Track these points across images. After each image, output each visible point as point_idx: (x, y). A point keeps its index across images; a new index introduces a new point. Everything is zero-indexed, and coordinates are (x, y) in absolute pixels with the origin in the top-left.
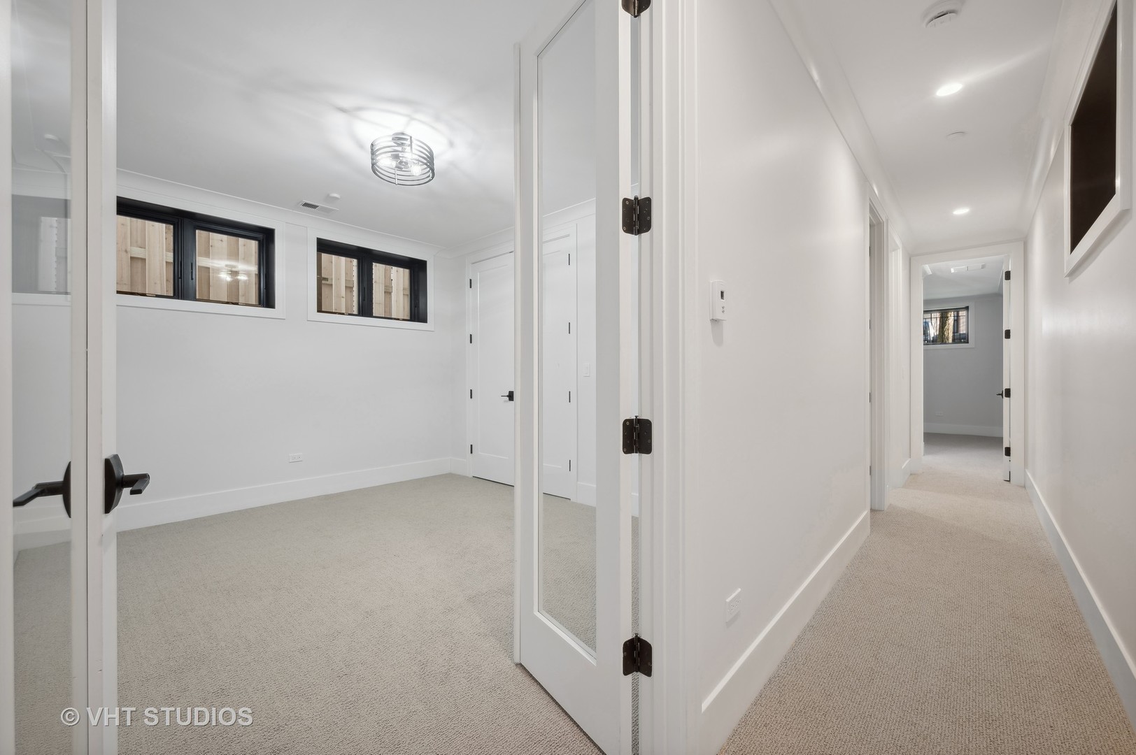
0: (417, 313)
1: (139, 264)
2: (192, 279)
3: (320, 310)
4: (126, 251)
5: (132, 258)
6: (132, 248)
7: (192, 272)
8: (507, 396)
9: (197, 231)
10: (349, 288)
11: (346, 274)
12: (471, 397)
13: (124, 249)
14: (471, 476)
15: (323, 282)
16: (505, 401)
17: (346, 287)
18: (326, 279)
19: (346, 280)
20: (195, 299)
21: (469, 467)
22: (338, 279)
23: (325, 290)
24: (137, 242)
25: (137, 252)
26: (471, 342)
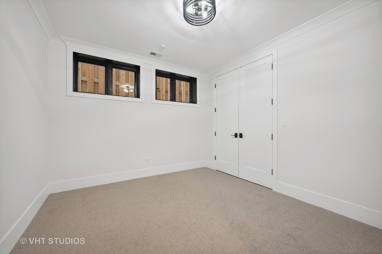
0: (193, 99)
1: (97, 84)
2: (111, 87)
3: (156, 99)
4: (92, 80)
5: (94, 83)
6: (95, 79)
7: (111, 85)
8: (234, 135)
9: (113, 69)
10: (166, 92)
11: (165, 86)
12: (215, 135)
13: (92, 79)
14: (215, 170)
15: (157, 90)
16: (233, 138)
17: (165, 92)
18: (158, 89)
19: (165, 89)
20: (112, 95)
21: (214, 166)
22: (163, 89)
23: (158, 92)
24: (96, 77)
25: (96, 80)
26: (215, 111)
